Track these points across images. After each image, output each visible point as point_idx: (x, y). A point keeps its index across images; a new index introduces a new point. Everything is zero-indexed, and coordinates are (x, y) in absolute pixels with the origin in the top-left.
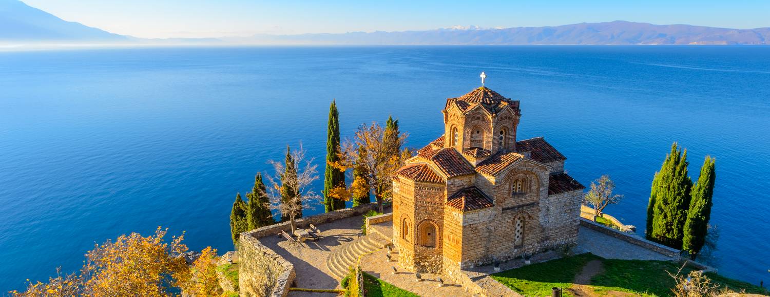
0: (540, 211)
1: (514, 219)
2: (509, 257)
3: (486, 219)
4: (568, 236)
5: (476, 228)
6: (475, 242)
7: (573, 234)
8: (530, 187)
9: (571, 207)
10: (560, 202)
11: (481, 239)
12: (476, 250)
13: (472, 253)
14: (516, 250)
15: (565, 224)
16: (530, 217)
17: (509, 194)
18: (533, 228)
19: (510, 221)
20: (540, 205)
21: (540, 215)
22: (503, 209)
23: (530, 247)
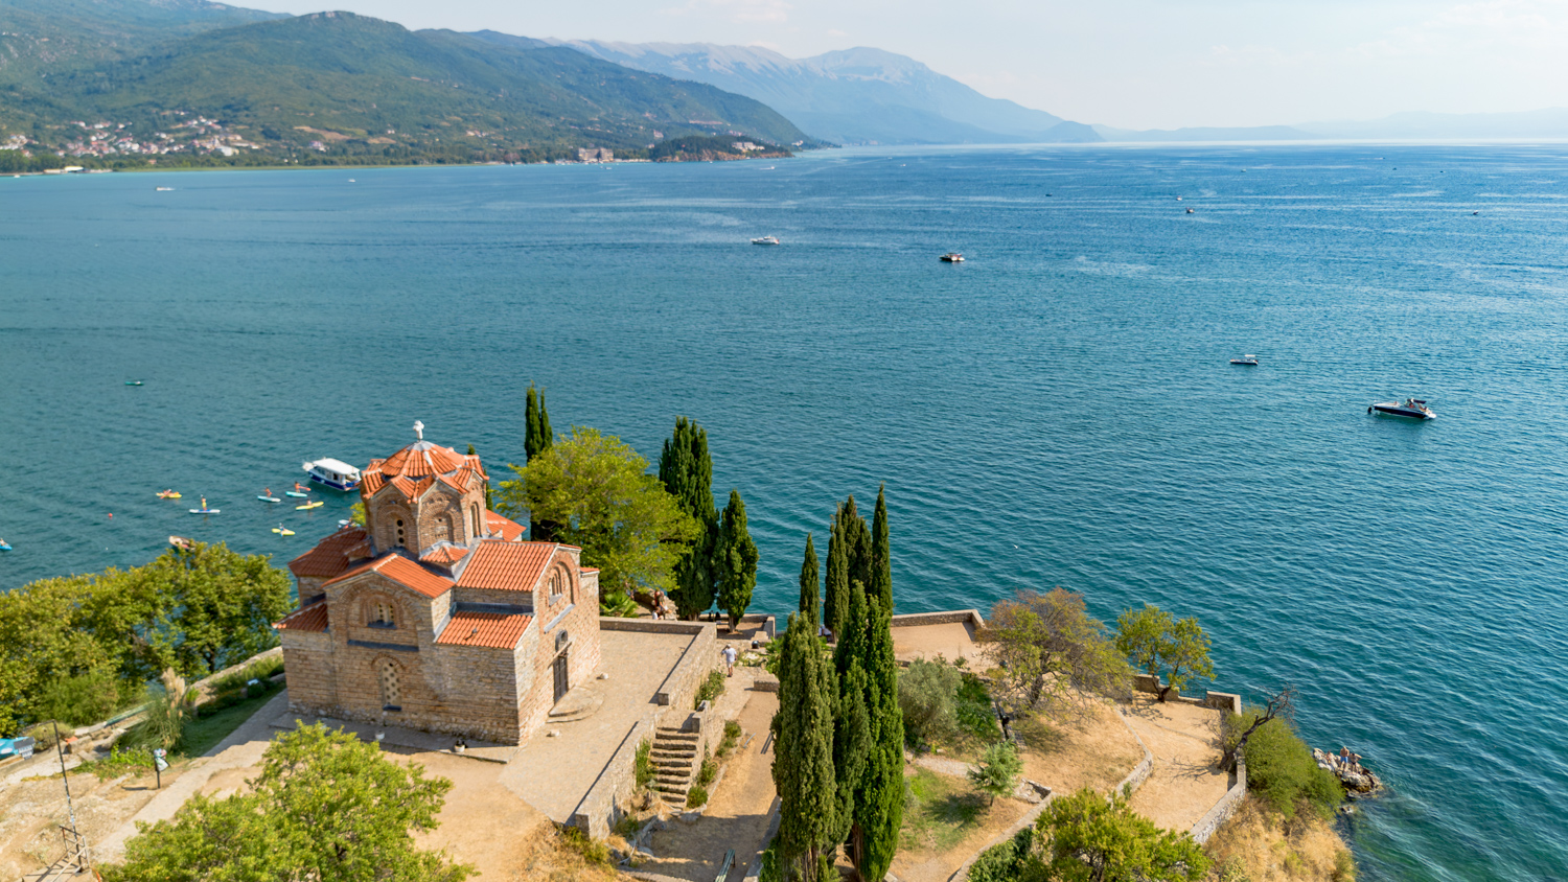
0: (421, 662)
1: (374, 661)
2: (373, 720)
3: (322, 649)
4: (495, 723)
5: (306, 658)
6: (307, 677)
7: (506, 723)
8: (402, 621)
9: (492, 675)
10: (465, 659)
11: (317, 675)
12: (315, 692)
13: (305, 692)
14: (385, 713)
15: (482, 699)
16: (404, 668)
17: (361, 620)
18: (414, 688)
19: (366, 663)
20: (421, 653)
21: (425, 671)
22: (350, 642)
23: (413, 716)
